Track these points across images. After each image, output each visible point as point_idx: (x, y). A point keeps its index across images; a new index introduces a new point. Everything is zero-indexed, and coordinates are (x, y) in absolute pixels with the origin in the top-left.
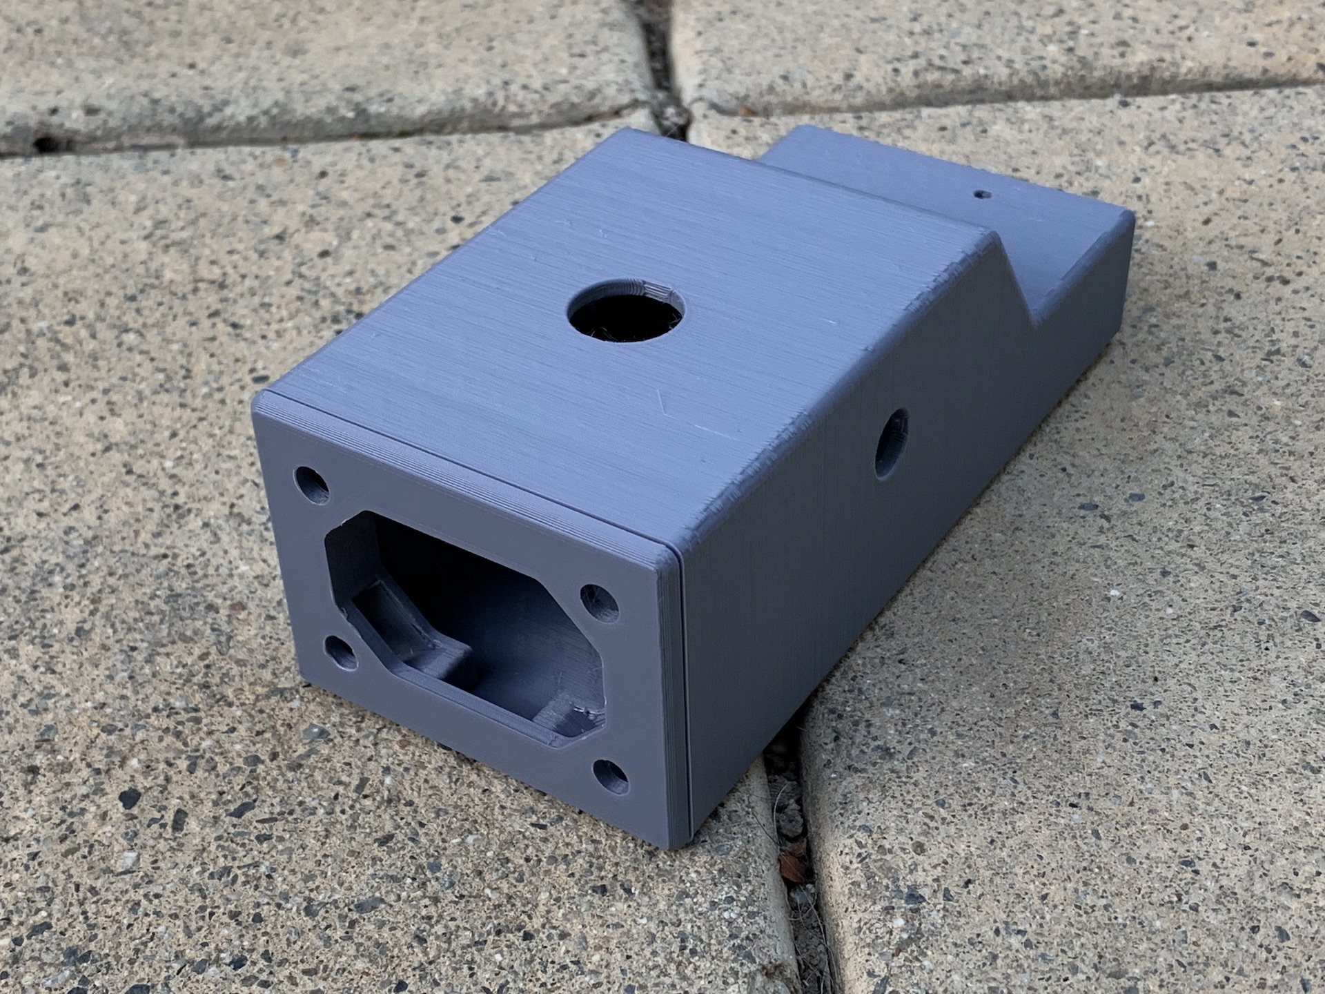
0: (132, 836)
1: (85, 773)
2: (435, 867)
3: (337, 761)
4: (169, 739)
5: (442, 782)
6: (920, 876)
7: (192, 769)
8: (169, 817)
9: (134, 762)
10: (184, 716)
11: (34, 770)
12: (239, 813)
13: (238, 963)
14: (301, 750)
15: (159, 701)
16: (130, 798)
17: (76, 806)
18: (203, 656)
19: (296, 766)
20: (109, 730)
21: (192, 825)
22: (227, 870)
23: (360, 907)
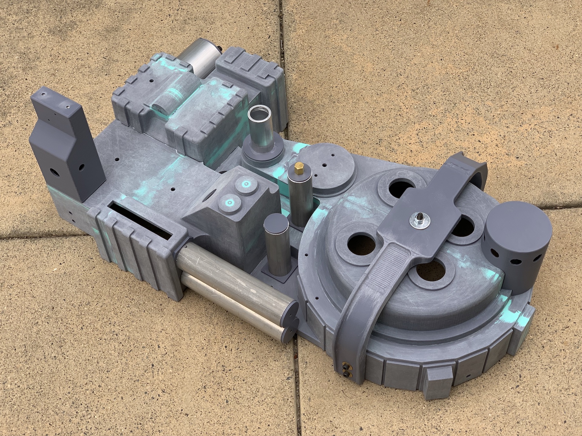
0: (227, 352)
1: (221, 343)
2: (258, 357)
3: (247, 343)
4: (229, 339)
5: (258, 346)
6: (307, 360)
7: (232, 343)
8: (230, 350)
9: (226, 342)
10: (230, 336)
11: (215, 343)
12: (237, 349)
13: (239, 367)
14: (243, 341)
15: (227, 334)
16: (226, 347)
17: (220, 348)
18: (231, 328)
19: (243, 344)
20: (222, 338)
21: (233, 350)
22: (237, 356)
23: (251, 362)
